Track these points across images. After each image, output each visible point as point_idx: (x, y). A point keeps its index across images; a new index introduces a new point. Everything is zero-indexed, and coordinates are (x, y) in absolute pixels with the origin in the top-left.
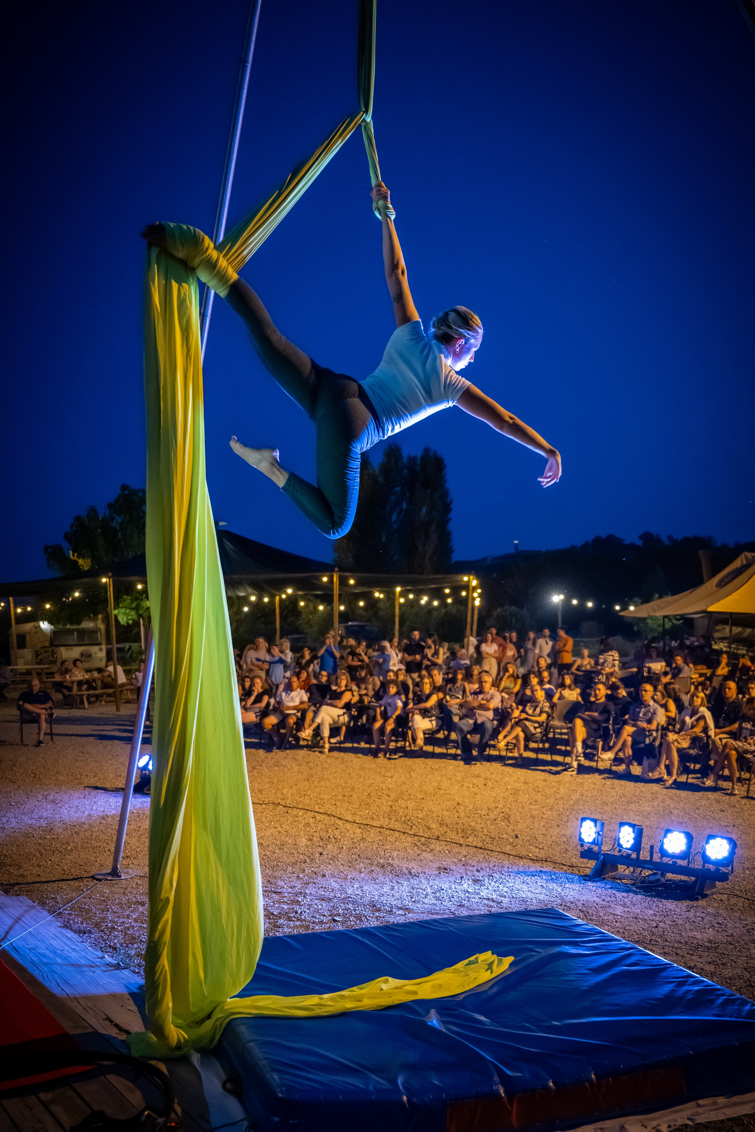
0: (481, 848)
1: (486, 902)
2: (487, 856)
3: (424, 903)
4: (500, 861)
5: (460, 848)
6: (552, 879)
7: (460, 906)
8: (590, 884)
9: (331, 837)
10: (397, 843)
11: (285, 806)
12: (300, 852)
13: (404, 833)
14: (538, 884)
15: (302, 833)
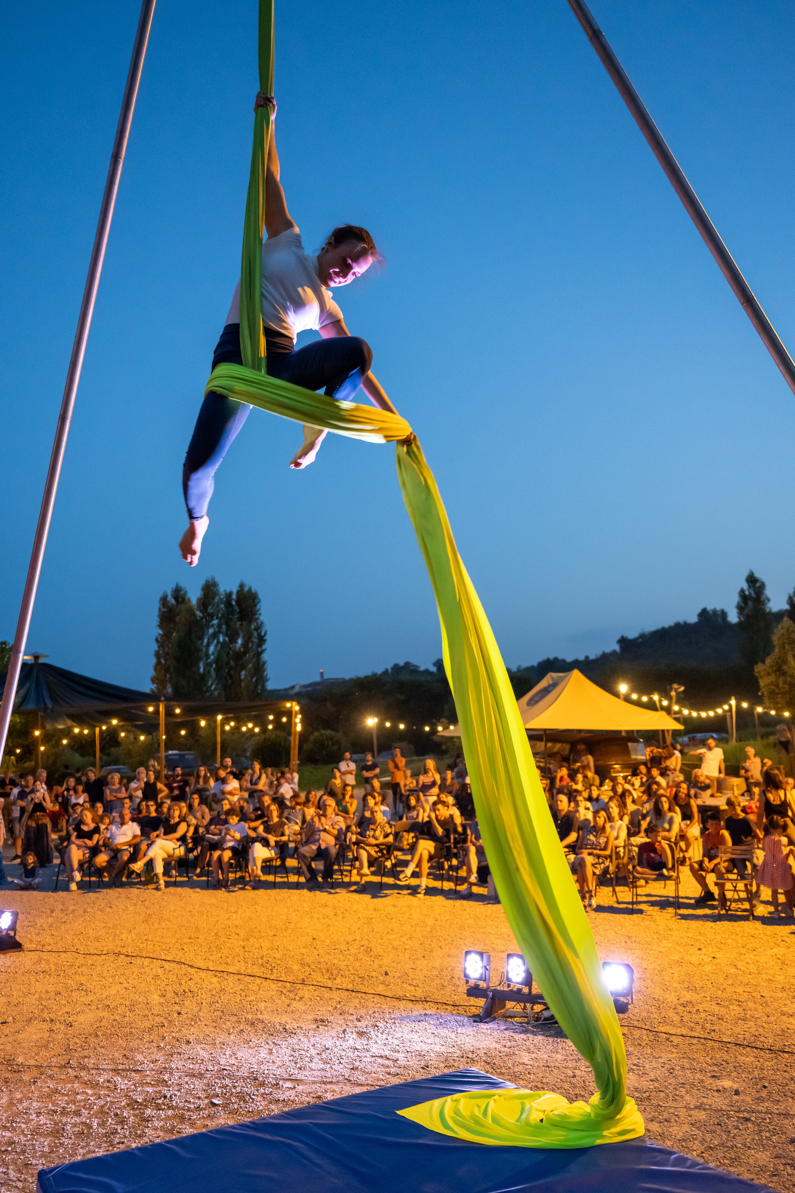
0: (353, 991)
1: (380, 1060)
2: (363, 1001)
3: (312, 1069)
4: (379, 1005)
5: (331, 992)
6: (441, 1023)
7: (352, 1069)
8: (482, 1026)
9: (187, 990)
10: (261, 992)
11: (127, 956)
12: (155, 1012)
13: (266, 978)
14: (428, 1031)
15: (152, 988)
